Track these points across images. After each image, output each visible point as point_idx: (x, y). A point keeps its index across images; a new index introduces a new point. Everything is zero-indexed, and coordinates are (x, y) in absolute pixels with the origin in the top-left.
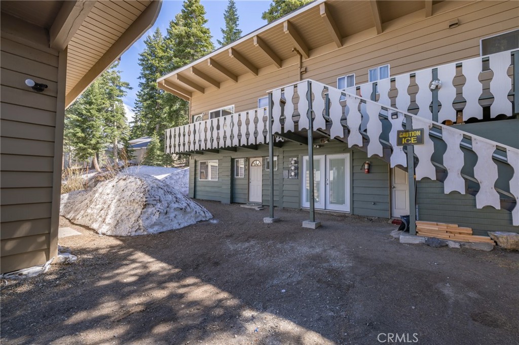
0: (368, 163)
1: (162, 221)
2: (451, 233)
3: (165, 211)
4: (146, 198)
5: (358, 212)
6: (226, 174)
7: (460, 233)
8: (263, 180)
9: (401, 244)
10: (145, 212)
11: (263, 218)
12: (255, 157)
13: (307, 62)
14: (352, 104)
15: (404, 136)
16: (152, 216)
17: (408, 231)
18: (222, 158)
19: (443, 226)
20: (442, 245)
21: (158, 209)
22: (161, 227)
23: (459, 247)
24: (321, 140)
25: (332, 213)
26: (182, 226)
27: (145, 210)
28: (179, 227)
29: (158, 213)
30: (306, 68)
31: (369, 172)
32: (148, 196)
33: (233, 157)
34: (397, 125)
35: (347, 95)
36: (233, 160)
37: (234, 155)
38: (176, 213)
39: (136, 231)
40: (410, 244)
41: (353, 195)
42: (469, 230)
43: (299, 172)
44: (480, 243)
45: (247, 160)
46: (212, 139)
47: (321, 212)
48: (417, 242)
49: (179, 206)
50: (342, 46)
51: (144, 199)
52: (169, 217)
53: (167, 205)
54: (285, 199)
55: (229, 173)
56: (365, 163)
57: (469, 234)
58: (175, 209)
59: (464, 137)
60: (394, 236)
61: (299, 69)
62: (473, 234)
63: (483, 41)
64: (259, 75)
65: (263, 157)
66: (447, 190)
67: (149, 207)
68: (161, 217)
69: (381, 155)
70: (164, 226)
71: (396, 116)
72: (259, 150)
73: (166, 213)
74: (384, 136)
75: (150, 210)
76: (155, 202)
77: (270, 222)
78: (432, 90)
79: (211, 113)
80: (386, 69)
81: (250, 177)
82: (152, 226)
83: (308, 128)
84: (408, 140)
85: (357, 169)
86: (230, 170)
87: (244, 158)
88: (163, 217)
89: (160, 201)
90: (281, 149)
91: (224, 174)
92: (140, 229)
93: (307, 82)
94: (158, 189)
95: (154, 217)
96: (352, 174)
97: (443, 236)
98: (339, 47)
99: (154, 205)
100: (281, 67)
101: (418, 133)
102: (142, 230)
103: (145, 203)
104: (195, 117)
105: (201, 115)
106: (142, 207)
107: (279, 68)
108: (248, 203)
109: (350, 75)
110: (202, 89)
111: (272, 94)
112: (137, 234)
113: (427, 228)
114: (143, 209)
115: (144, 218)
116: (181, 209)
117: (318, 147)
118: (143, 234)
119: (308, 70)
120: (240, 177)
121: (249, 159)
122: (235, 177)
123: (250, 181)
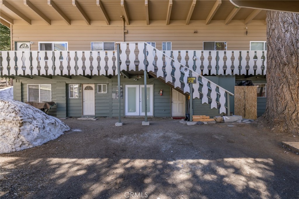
0: (162, 90)
1: (42, 134)
2: (203, 119)
3: (43, 127)
4: (21, 117)
5: (156, 115)
6: (61, 96)
7: (206, 118)
8: (95, 100)
9: (189, 126)
10: (23, 129)
11: (115, 123)
12: (88, 84)
13: (128, 27)
14: (168, 61)
15: (189, 79)
16: (32, 132)
17: (189, 120)
18: (56, 82)
19: (201, 116)
20: (202, 124)
21: (36, 126)
22: (42, 140)
23: (207, 123)
24: (137, 76)
25: (143, 117)
26: (57, 137)
27: (22, 127)
28: (55, 138)
29: (38, 129)
30: (127, 31)
31: (162, 95)
32: (22, 115)
33: (67, 83)
34: (187, 74)
35: (165, 56)
36: (67, 85)
37: (68, 81)
38: (50, 127)
39: (20, 146)
40: (192, 125)
41: (154, 106)
42: (209, 117)
43: (123, 94)
44: (212, 121)
45: (81, 85)
46: (54, 67)
47: (137, 117)
48: (194, 124)
49: (50, 122)
50: (149, 25)
51: (20, 119)
52: (46, 131)
53: (42, 121)
54: (114, 111)
55: (64, 95)
56: (160, 90)
57: (209, 118)
58: (48, 124)
59: (208, 82)
60: (183, 123)
61: (123, 30)
62: (210, 118)
63: (204, 42)
64: (91, 25)
65: (95, 84)
66: (203, 103)
67: (26, 125)
68: (41, 131)
69: (180, 87)
70: (44, 138)
71: (186, 70)
72: (92, 79)
73: (44, 128)
74: (181, 79)
75: (28, 127)
76: (30, 120)
77: (120, 125)
78: (194, 60)
79: (41, 44)
80: (170, 43)
81: (84, 98)
82: (35, 140)
83: (144, 70)
84: (190, 81)
85: (156, 93)
86: (65, 92)
87: (78, 84)
88: (42, 131)
89: (35, 119)
90: (110, 80)
91: (59, 96)
92: (24, 144)
93: (144, 44)
94: (26, 109)
95: (34, 132)
96: (154, 96)
97: (201, 120)
98: (147, 25)
99: (30, 123)
100: (110, 25)
101: (194, 79)
102: (27, 145)
103: (21, 122)
104: (19, 44)
105: (28, 44)
106: (19, 125)
107: (108, 25)
108: (83, 116)
109: (153, 42)
110: (29, 20)
111: (119, 45)
112: (22, 148)
113: (197, 118)
114: (20, 126)
115: (25, 134)
116: (53, 124)
117: (136, 80)
118: (28, 147)
119: (129, 32)
120: (74, 97)
121: (82, 85)
122: (70, 98)
123: (84, 100)
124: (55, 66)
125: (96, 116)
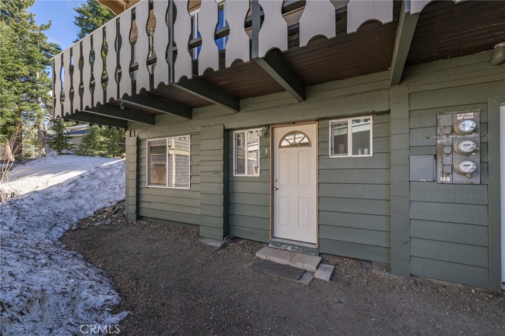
6: (212, 169)
8: (319, 184)
12: (292, 124)
33: (227, 127)
37: (231, 120)
45: (268, 131)
46: (172, 49)
55: (220, 166)
65: (318, 120)
81: (276, 176)
86: (222, 158)
87: (260, 127)
108: (273, 243)
120: (246, 175)
121: (273, 128)
122: (235, 175)
123: (277, 185)
124: (174, 45)
125: (321, 252)
